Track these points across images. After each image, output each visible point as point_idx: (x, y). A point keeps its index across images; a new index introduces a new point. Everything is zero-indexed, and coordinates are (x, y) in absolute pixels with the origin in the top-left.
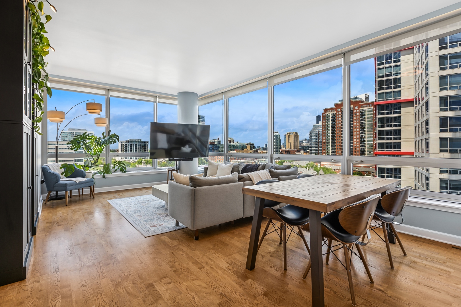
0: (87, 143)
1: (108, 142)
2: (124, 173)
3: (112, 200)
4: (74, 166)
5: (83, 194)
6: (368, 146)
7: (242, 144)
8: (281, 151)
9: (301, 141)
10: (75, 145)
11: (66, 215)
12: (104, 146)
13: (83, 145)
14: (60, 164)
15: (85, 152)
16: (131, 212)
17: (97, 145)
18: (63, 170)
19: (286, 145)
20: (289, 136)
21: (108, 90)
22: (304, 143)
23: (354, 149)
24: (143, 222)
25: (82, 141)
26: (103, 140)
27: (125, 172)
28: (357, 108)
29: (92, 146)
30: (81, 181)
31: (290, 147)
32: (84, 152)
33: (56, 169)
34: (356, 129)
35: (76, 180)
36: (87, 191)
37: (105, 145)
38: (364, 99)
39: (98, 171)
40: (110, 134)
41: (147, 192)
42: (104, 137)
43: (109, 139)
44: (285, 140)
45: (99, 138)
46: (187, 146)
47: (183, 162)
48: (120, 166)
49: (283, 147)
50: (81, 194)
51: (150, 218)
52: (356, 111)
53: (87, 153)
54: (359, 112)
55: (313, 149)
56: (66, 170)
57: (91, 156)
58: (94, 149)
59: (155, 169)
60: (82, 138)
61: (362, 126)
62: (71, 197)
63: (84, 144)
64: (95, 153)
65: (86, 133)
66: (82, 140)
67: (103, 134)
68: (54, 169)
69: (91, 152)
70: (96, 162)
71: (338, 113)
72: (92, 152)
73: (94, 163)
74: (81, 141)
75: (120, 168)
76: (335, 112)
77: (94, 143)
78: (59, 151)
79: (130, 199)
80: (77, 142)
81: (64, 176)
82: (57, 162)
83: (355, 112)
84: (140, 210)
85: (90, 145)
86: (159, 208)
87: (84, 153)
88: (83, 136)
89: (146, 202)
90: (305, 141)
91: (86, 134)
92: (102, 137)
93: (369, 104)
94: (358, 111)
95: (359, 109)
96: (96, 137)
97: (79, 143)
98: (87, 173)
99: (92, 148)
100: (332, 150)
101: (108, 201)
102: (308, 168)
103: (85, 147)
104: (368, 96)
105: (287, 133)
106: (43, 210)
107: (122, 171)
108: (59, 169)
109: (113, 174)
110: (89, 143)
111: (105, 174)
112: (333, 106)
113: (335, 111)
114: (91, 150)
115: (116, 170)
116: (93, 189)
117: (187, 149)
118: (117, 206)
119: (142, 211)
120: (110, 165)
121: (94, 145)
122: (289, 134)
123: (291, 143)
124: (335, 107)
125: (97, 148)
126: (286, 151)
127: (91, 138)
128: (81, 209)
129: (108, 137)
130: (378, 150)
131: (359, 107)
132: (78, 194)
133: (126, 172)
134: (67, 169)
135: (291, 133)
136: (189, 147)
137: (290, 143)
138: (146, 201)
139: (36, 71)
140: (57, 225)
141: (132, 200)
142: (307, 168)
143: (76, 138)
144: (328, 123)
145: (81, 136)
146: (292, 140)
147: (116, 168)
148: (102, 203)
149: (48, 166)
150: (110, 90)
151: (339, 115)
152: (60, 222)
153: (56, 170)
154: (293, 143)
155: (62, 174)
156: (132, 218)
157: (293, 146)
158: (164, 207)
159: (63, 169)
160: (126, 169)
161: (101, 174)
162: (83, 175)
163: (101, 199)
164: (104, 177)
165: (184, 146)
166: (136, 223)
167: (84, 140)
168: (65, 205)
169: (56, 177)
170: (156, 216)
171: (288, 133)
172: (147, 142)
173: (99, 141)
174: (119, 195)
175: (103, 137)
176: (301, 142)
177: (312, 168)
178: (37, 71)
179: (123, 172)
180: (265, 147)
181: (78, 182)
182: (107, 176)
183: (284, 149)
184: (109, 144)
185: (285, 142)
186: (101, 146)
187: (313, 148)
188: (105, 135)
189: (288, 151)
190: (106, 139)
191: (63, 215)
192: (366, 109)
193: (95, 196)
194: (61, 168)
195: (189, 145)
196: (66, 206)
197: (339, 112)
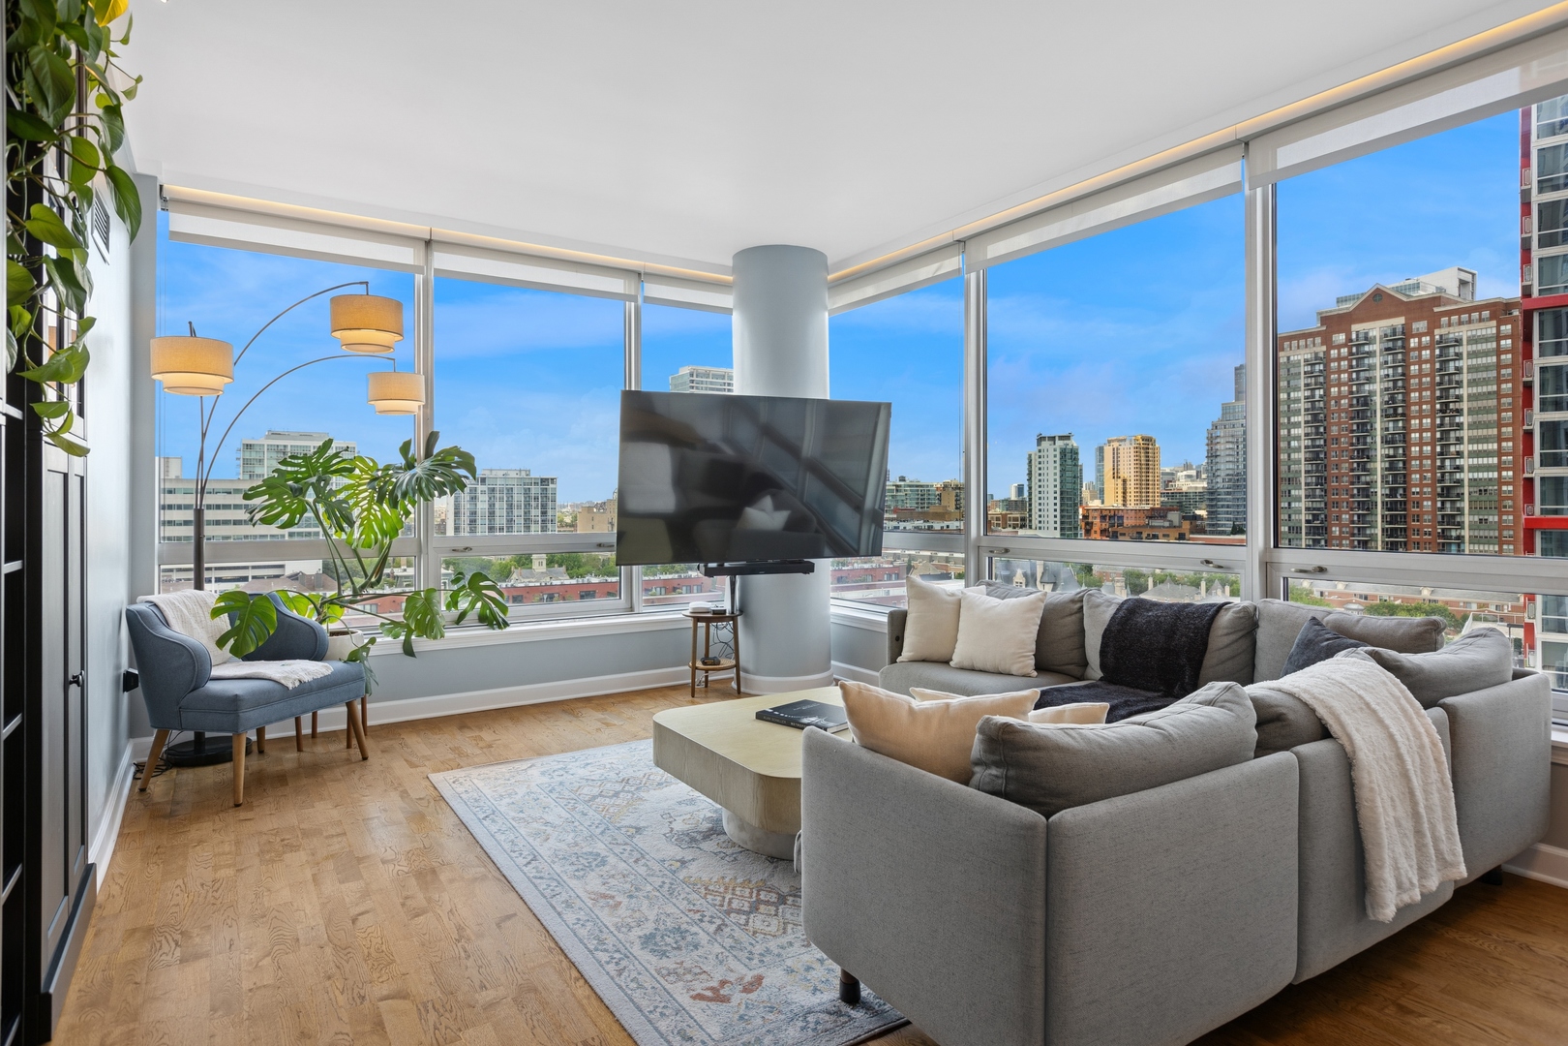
0: (333, 493)
1: (427, 486)
2: (498, 631)
3: (450, 775)
4: (276, 601)
5: (314, 734)
6: (1472, 489)
7: (921, 486)
8: (1084, 516)
9: (1168, 470)
10: (281, 501)
11: (230, 872)
12: (409, 507)
13: (315, 502)
14: (212, 591)
15: (326, 533)
16: (557, 868)
17: (380, 501)
18: (224, 623)
19: (1102, 491)
20: (1116, 453)
21: (428, 243)
22: (1183, 481)
23: (1410, 505)
24: (636, 950)
25: (312, 484)
26: (405, 477)
27: (500, 627)
28: (1421, 326)
29: (356, 504)
30: (307, 678)
31: (1120, 498)
32: (322, 532)
33: (193, 621)
34: (1421, 418)
35: (285, 678)
36: (333, 719)
37: (413, 503)
38: (1452, 290)
39: (383, 625)
40: (436, 451)
41: (608, 725)
42: (410, 466)
43: (431, 473)
44: (1100, 471)
45: (387, 468)
46: (767, 502)
47: (760, 580)
48: (480, 597)
49: (1093, 498)
50: (309, 731)
51: (670, 924)
52: (1416, 340)
53: (334, 537)
54: (1431, 347)
55: (1223, 506)
56: (238, 622)
57: (352, 554)
58: (363, 519)
59: (631, 609)
60: (311, 469)
61: (1447, 408)
62: (261, 752)
63: (322, 496)
64: (368, 536)
65: (328, 444)
66: (314, 479)
67: (405, 448)
68: (184, 622)
69: (352, 533)
70: (373, 580)
71: (1334, 353)
72: (356, 535)
73: (363, 587)
74: (308, 485)
75: (479, 605)
76: (1324, 348)
77: (366, 491)
78: (208, 531)
79: (535, 772)
80: (291, 489)
81: (231, 652)
82: (199, 586)
83: (1412, 345)
84: (600, 848)
85: (345, 501)
86: (693, 840)
87: (321, 537)
88: (317, 461)
89: (616, 794)
90: (1185, 473)
91: (331, 452)
92: (400, 461)
93: (1479, 308)
94: (1426, 339)
95: (1430, 333)
96: (371, 464)
97: (299, 492)
98: (333, 634)
99: (356, 512)
100: (1307, 509)
101: (435, 777)
102: (1203, 584)
103: (327, 511)
104: (1468, 278)
105: (1109, 442)
106: (126, 831)
107: (488, 620)
108: (208, 616)
109: (448, 634)
110: (340, 491)
111: (413, 637)
112: (1315, 325)
113: (1322, 344)
114: (351, 524)
115: (462, 616)
116: (359, 707)
117: (765, 516)
118: (482, 816)
119: (612, 860)
120: (437, 593)
121: (364, 499)
122: (1116, 444)
123: (1124, 481)
124: (1324, 328)
125: (379, 514)
126: (1104, 513)
127: (351, 470)
128: (306, 834)
129: (427, 464)
130: (1543, 511)
131: (1434, 323)
132: (294, 733)
133: (506, 624)
134: (242, 621)
135: (1125, 440)
136: (778, 506)
137: (1120, 482)
138: (618, 787)
139: (40, 67)
140: (178, 953)
141: (545, 779)
142: (1198, 586)
143: (284, 468)
144: (1292, 395)
145: (305, 457)
146: (1128, 469)
147: (463, 605)
148: (404, 794)
149: (155, 605)
150: (434, 246)
151: (1339, 359)
152: (196, 931)
153: (195, 625)
154: (1133, 482)
155: (221, 642)
156: (570, 917)
157: (1133, 494)
158: (715, 831)
159: (225, 617)
160: (504, 613)
161: (396, 637)
162: (315, 650)
163: (399, 767)
164: (408, 651)
165: (751, 499)
166: (600, 955)
167: (319, 480)
168: (232, 804)
169: (193, 664)
170: (701, 904)
171: (1113, 441)
172: (552, 479)
173: (386, 483)
174: (481, 744)
175: (404, 462)
176: (1169, 478)
177: (1224, 586)
178: (47, 69)
179: (491, 625)
180: (1013, 497)
181: (291, 686)
182: (421, 643)
183: (1096, 504)
184: (432, 496)
185: (1100, 478)
186: (394, 504)
187: (1225, 500)
188: (413, 455)
189: (1112, 513)
190: (418, 470)
191: (218, 875)
192: (1464, 332)
193: (368, 743)
194: (216, 612)
195: (774, 496)
196: (237, 805)
197: (1339, 347)
